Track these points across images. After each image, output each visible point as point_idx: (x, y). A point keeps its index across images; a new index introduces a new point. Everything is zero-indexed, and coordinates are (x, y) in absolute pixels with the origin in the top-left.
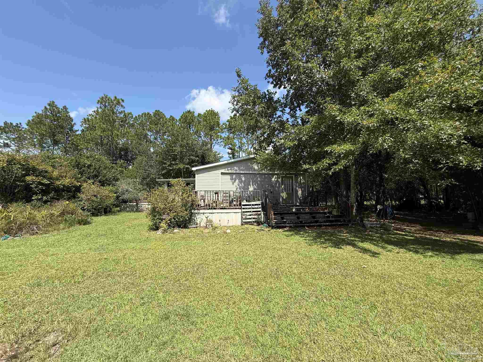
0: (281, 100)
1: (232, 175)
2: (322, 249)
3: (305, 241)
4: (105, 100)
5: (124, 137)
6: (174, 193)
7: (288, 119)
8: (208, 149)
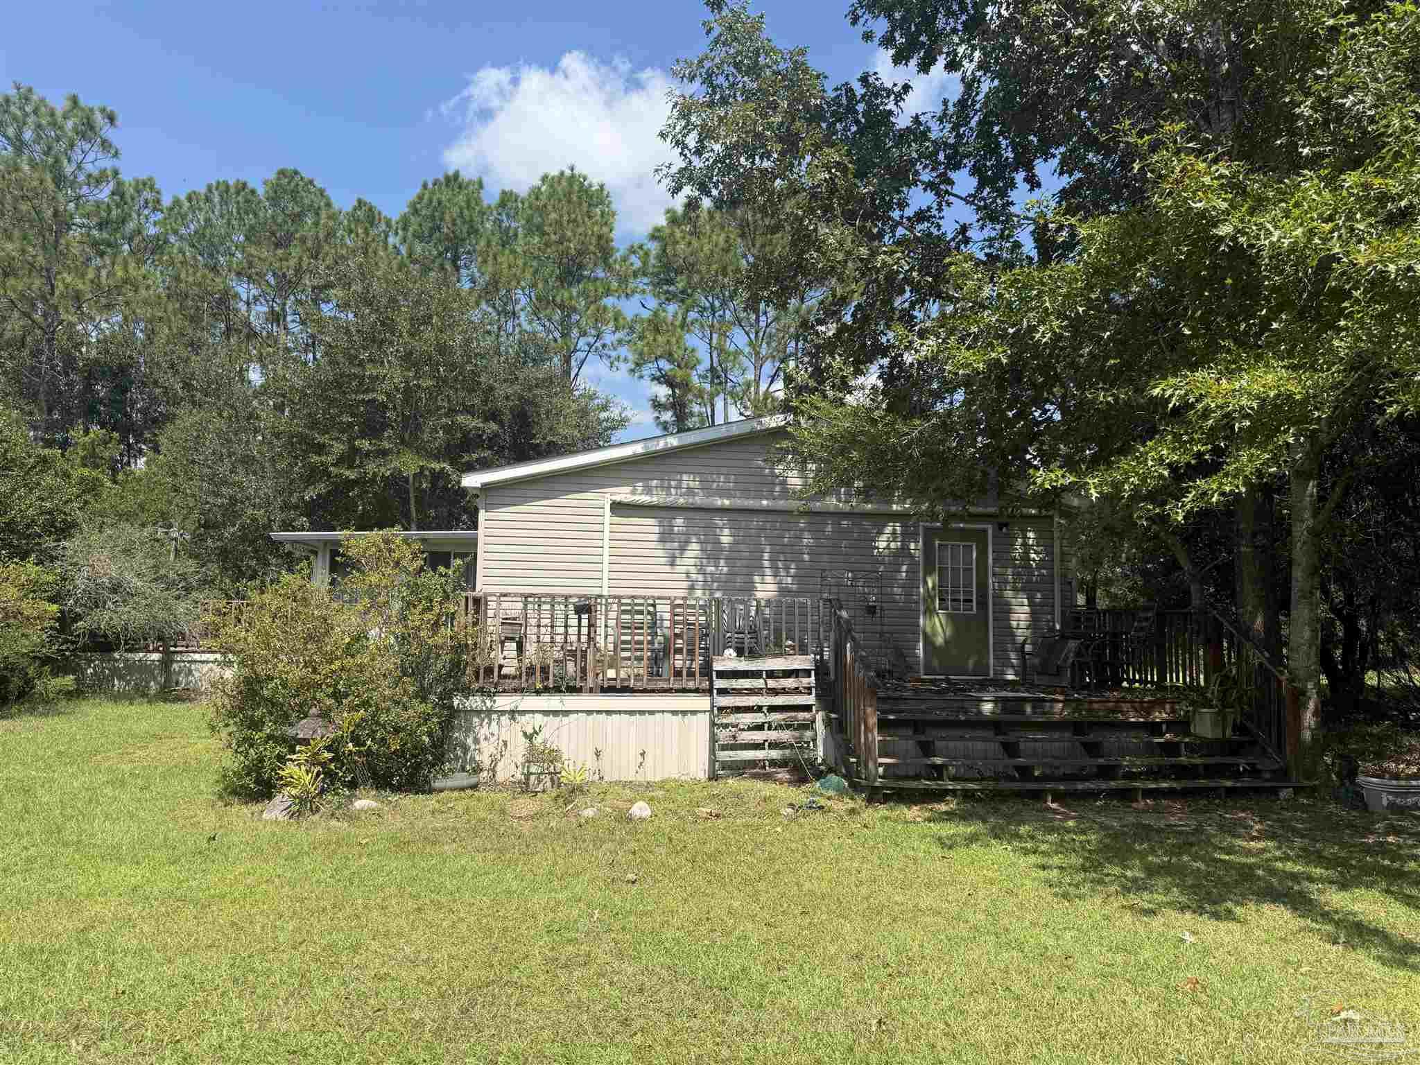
0: (929, 129)
1: (671, 514)
2: (1128, 917)
3: (1042, 874)
4: (19, 113)
5: (109, 307)
6: (360, 607)
7: (964, 229)
8: (549, 381)
